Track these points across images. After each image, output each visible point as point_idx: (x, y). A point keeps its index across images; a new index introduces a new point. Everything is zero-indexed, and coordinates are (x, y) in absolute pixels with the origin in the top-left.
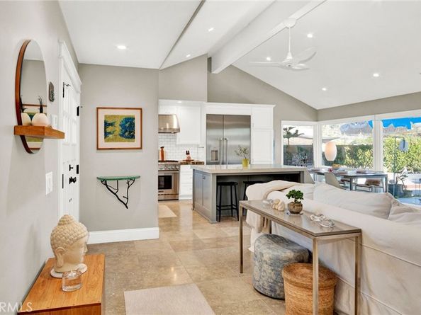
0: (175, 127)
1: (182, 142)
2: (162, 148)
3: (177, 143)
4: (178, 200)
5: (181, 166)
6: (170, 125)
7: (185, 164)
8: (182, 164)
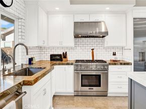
0: (103, 30)
1: (109, 45)
2: (93, 49)
3: (106, 46)
4: (106, 96)
5: (110, 66)
6: (99, 30)
7: (113, 64)
8: (110, 64)
